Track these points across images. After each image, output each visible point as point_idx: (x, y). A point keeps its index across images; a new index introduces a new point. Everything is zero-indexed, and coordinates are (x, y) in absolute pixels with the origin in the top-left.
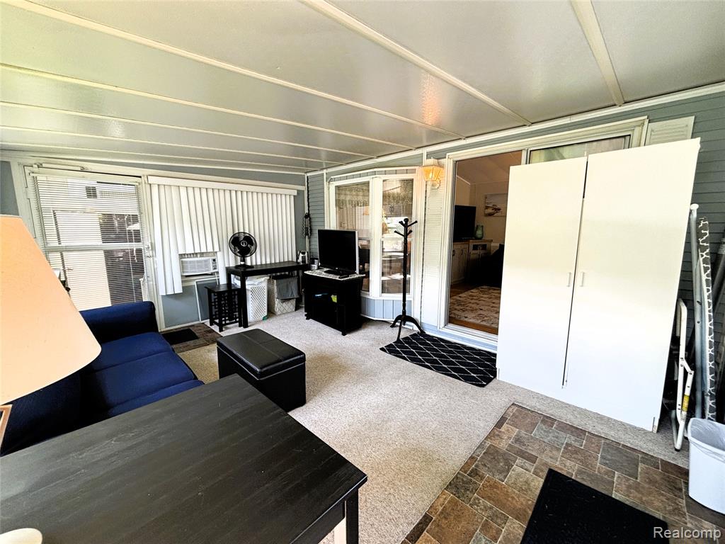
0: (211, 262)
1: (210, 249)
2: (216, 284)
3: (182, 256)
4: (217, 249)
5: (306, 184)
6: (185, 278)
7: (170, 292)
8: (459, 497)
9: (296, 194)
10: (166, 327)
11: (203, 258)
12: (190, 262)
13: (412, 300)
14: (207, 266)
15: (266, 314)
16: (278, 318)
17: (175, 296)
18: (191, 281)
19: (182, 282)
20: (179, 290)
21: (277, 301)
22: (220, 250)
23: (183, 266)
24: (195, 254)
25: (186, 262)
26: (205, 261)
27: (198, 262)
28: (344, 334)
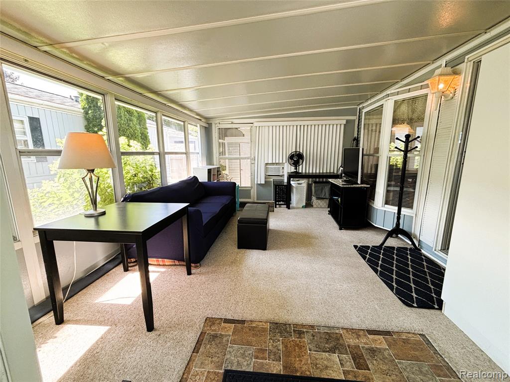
0: (281, 168)
1: (281, 162)
2: (282, 181)
3: (267, 164)
4: (284, 162)
5: (358, 114)
6: (267, 176)
7: (259, 183)
8: (270, 331)
9: (345, 123)
10: (257, 200)
11: (277, 166)
12: (271, 168)
13: (414, 216)
14: (279, 171)
15: (304, 204)
16: (314, 209)
17: (261, 185)
18: (271, 178)
19: (265, 178)
20: (263, 182)
21: (314, 198)
22: (286, 162)
23: (266, 169)
24: (273, 164)
25: (269, 168)
26: (279, 168)
27: (274, 168)
28: (341, 229)
